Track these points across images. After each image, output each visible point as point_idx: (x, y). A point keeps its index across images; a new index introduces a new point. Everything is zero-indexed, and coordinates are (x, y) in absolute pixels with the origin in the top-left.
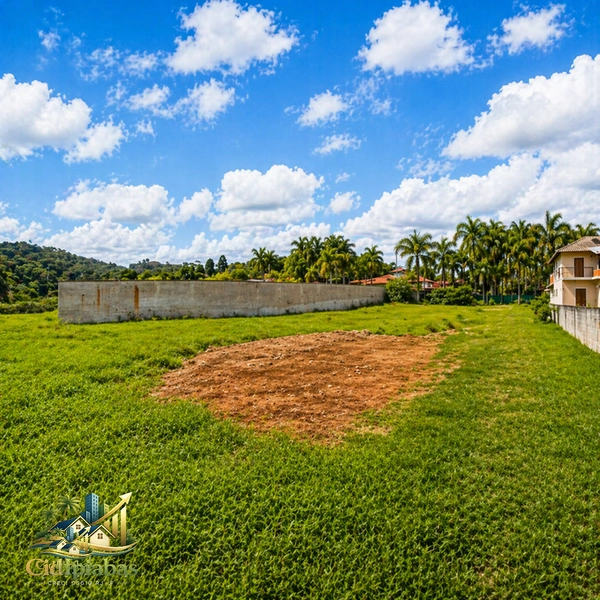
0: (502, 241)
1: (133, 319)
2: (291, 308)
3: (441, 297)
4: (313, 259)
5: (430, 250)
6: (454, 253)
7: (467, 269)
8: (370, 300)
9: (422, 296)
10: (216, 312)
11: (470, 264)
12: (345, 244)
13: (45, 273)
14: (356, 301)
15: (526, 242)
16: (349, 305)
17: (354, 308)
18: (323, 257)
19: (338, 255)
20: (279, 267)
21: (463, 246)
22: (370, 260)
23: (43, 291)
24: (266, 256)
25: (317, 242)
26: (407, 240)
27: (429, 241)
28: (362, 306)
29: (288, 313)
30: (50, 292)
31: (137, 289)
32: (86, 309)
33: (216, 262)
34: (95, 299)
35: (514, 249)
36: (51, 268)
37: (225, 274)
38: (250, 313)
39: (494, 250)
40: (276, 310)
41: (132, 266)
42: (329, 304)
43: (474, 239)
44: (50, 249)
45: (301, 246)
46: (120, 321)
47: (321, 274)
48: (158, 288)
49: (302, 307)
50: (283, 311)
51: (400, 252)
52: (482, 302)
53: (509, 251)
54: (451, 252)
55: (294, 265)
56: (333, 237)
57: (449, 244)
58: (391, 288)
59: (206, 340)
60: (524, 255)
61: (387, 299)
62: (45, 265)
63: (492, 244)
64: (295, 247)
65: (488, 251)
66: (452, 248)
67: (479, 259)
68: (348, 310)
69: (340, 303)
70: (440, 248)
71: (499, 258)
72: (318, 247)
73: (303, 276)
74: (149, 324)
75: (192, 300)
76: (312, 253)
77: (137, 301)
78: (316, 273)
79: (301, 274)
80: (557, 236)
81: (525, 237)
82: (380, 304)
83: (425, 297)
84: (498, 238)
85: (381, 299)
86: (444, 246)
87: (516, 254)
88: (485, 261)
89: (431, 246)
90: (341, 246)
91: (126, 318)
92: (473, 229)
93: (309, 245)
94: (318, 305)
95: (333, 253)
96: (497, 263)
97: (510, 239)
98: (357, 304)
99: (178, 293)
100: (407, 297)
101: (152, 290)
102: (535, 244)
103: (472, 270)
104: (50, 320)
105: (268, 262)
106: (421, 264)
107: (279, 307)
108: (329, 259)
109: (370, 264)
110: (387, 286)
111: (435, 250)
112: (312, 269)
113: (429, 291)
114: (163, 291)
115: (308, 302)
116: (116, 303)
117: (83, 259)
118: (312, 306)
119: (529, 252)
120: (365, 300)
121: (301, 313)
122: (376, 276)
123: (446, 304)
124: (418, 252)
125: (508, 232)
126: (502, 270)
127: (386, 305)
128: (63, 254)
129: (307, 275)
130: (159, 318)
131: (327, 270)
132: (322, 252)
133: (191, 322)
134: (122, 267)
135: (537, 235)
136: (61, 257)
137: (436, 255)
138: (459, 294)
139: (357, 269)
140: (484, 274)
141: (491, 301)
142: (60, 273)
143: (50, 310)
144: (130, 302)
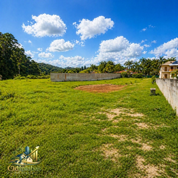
0: (150, 63)
1: (65, 81)
2: (98, 79)
3: (134, 76)
4: (105, 67)
5: (133, 65)
6: (139, 65)
7: (142, 69)
8: (117, 77)
9: (130, 76)
10: (82, 80)
11: (143, 68)
12: (112, 63)
13: (47, 69)
14: (113, 77)
15: (155, 63)
16: (112, 78)
17: (113, 79)
18: (107, 66)
19: (110, 66)
20: (97, 69)
21: (141, 64)
22: (118, 67)
23: (47, 74)
24: (93, 66)
25: (106, 63)
26: (127, 62)
27: (132, 62)
28: (115, 78)
29: (97, 80)
30: (48, 74)
31: (66, 75)
32: (56, 79)
33: (84, 67)
34: (57, 77)
35: (153, 65)
36: (48, 68)
37: (85, 70)
38: (89, 80)
39: (148, 65)
40: (95, 79)
41: (65, 68)
42: (107, 78)
43: (144, 62)
44: (48, 64)
45: (102, 64)
46: (63, 82)
47: (106, 70)
48: (70, 75)
49: (101, 79)
50: (96, 80)
51: (125, 65)
52: (144, 77)
53: (152, 65)
54: (138, 65)
55: (100, 68)
56: (109, 61)
57: (138, 63)
58: (122, 74)
59: (80, 85)
60: (155, 66)
61: (121, 77)
62: (47, 68)
63: (148, 64)
64: (100, 64)
65: (147, 65)
66: (138, 64)
67: (145, 67)
68: (111, 79)
69: (110, 78)
70: (135, 64)
71: (149, 67)
72: (106, 64)
73: (102, 71)
74: (68, 82)
75: (77, 77)
76: (104, 65)
77: (66, 77)
78: (105, 70)
79: (102, 70)
80: (162, 62)
81: (155, 62)
82: (119, 78)
83: (131, 76)
84: (149, 62)
85: (120, 77)
86: (136, 64)
87: (153, 66)
88: (146, 67)
89: (133, 63)
90: (111, 63)
91: (64, 81)
92: (144, 60)
93: (104, 63)
94: (104, 78)
95: (109, 65)
96: (149, 68)
97: (152, 63)
98: (114, 78)
99: (74, 76)
100: (126, 76)
101: (69, 75)
102: (157, 64)
103: (143, 69)
104: (49, 81)
105: (94, 68)
106: (130, 68)
107: (96, 79)
108: (108, 67)
109: (118, 68)
110: (121, 74)
111: (134, 64)
112: (104, 69)
113: (132, 74)
114: (71, 75)
115: (102, 78)
116: (62, 78)
117: (55, 66)
118: (103, 79)
119: (156, 65)
120: (116, 77)
121: (100, 80)
122: (119, 71)
123: (135, 78)
124: (129, 65)
125: (151, 61)
126: (150, 70)
127: (121, 78)
128: (50, 65)
129: (103, 71)
130: (70, 81)
131: (108, 69)
132: (107, 65)
133: (77, 82)
134: (63, 68)
135: (158, 62)
136: (50, 66)
137: (134, 66)
138: (139, 76)
139: (115, 69)
140: (145, 70)
141: (147, 77)
142: (50, 70)
143: (48, 78)
144: (64, 77)
